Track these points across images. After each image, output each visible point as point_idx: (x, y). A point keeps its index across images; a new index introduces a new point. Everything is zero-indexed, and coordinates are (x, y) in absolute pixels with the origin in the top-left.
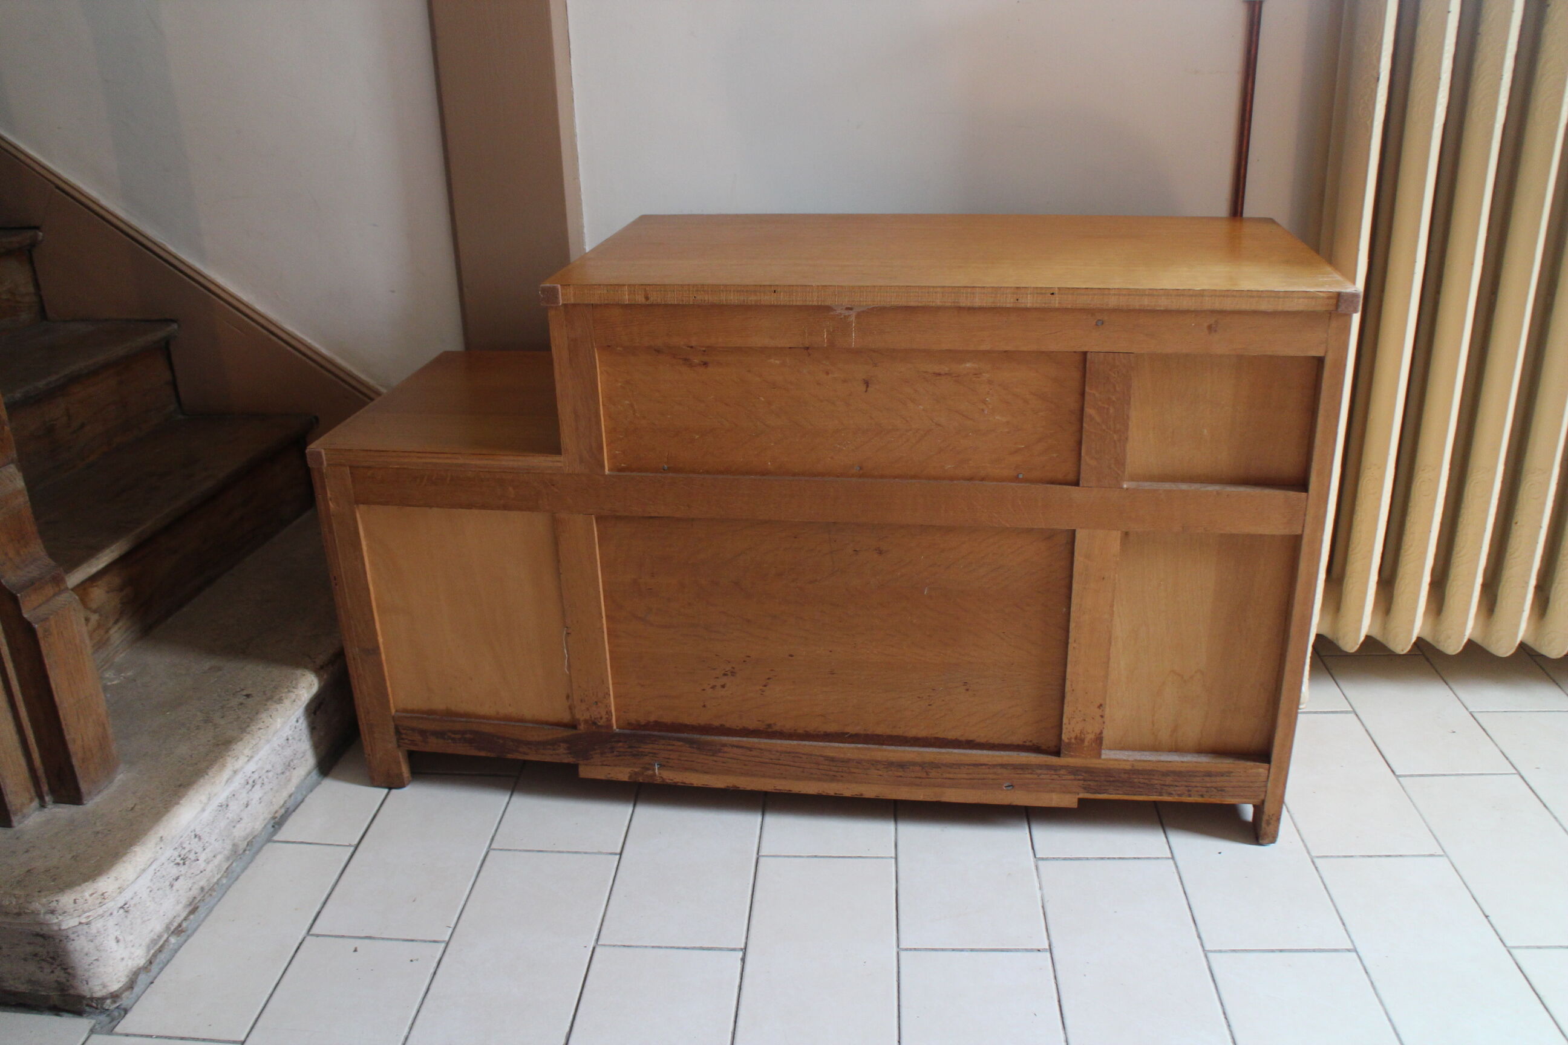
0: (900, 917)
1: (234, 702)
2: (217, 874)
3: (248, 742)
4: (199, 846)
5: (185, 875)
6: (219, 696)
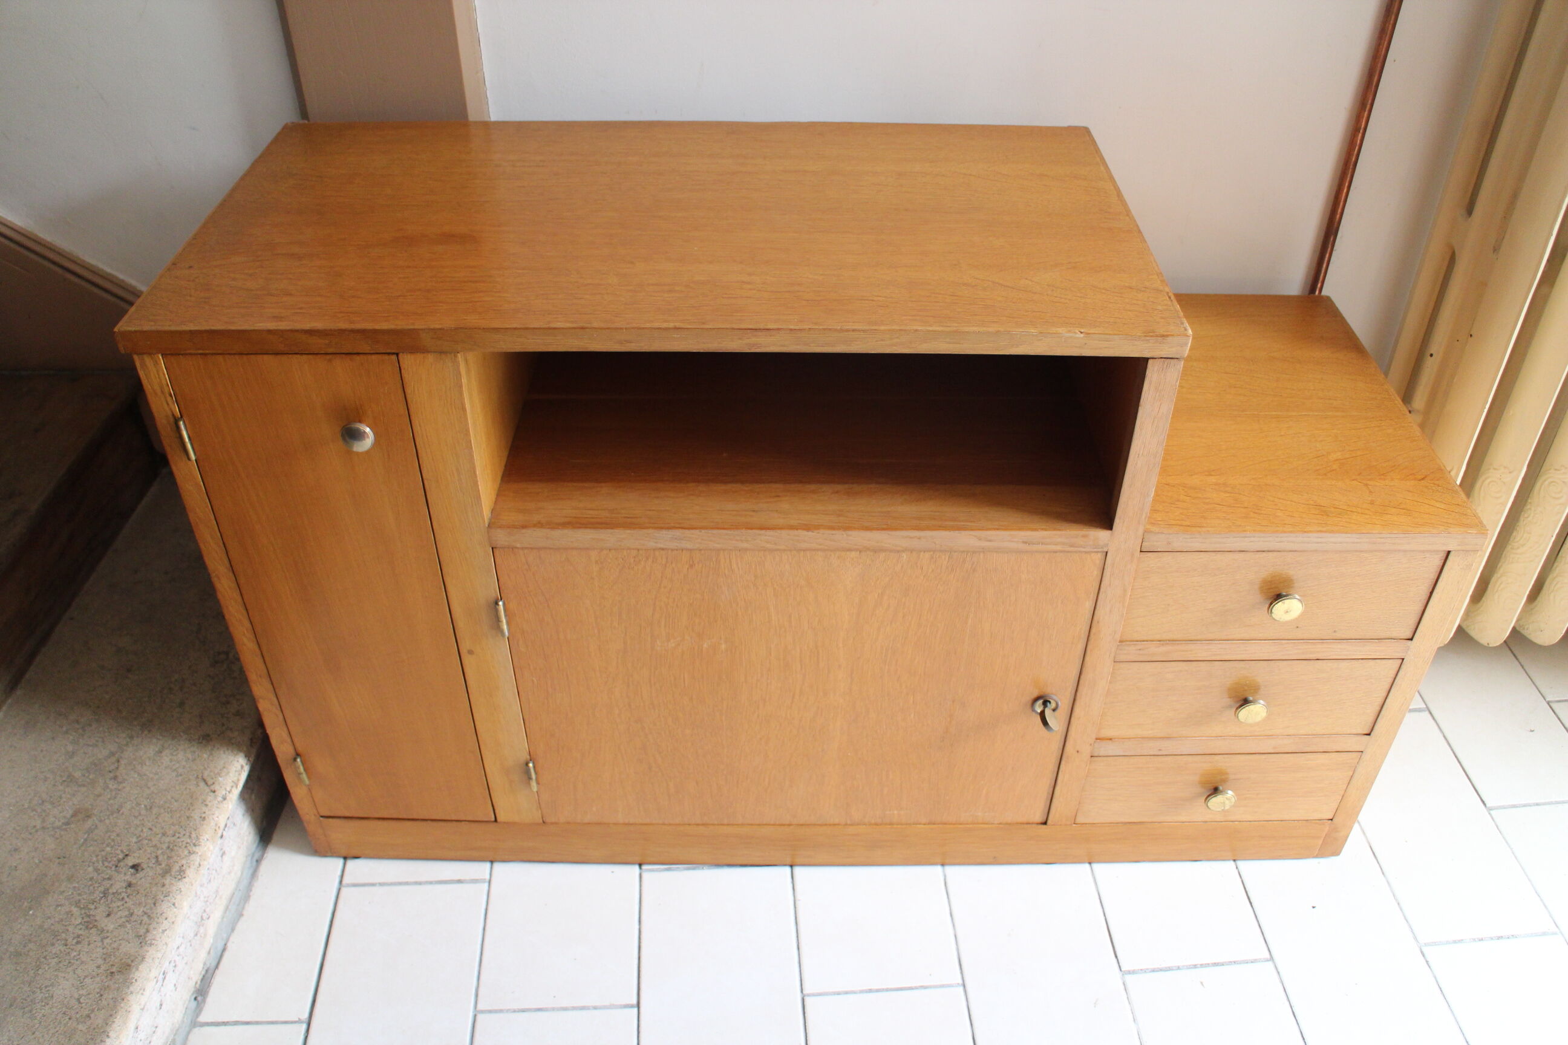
1: (119, 882)
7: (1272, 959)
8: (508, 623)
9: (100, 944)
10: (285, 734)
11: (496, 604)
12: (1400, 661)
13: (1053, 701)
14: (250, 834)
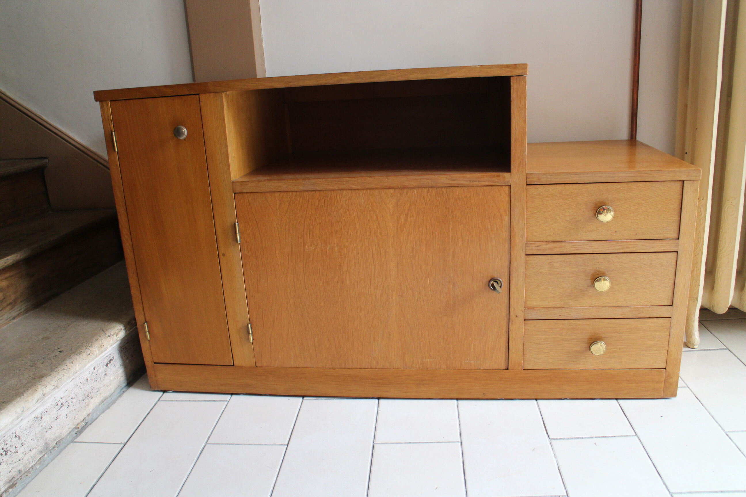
0: (467, 479)
1: (52, 355)
4: (18, 443)
5: (7, 462)
6: (44, 352)
7: (636, 435)
8: (240, 237)
11: (235, 224)
12: (676, 254)
13: (499, 282)
14: (122, 376)
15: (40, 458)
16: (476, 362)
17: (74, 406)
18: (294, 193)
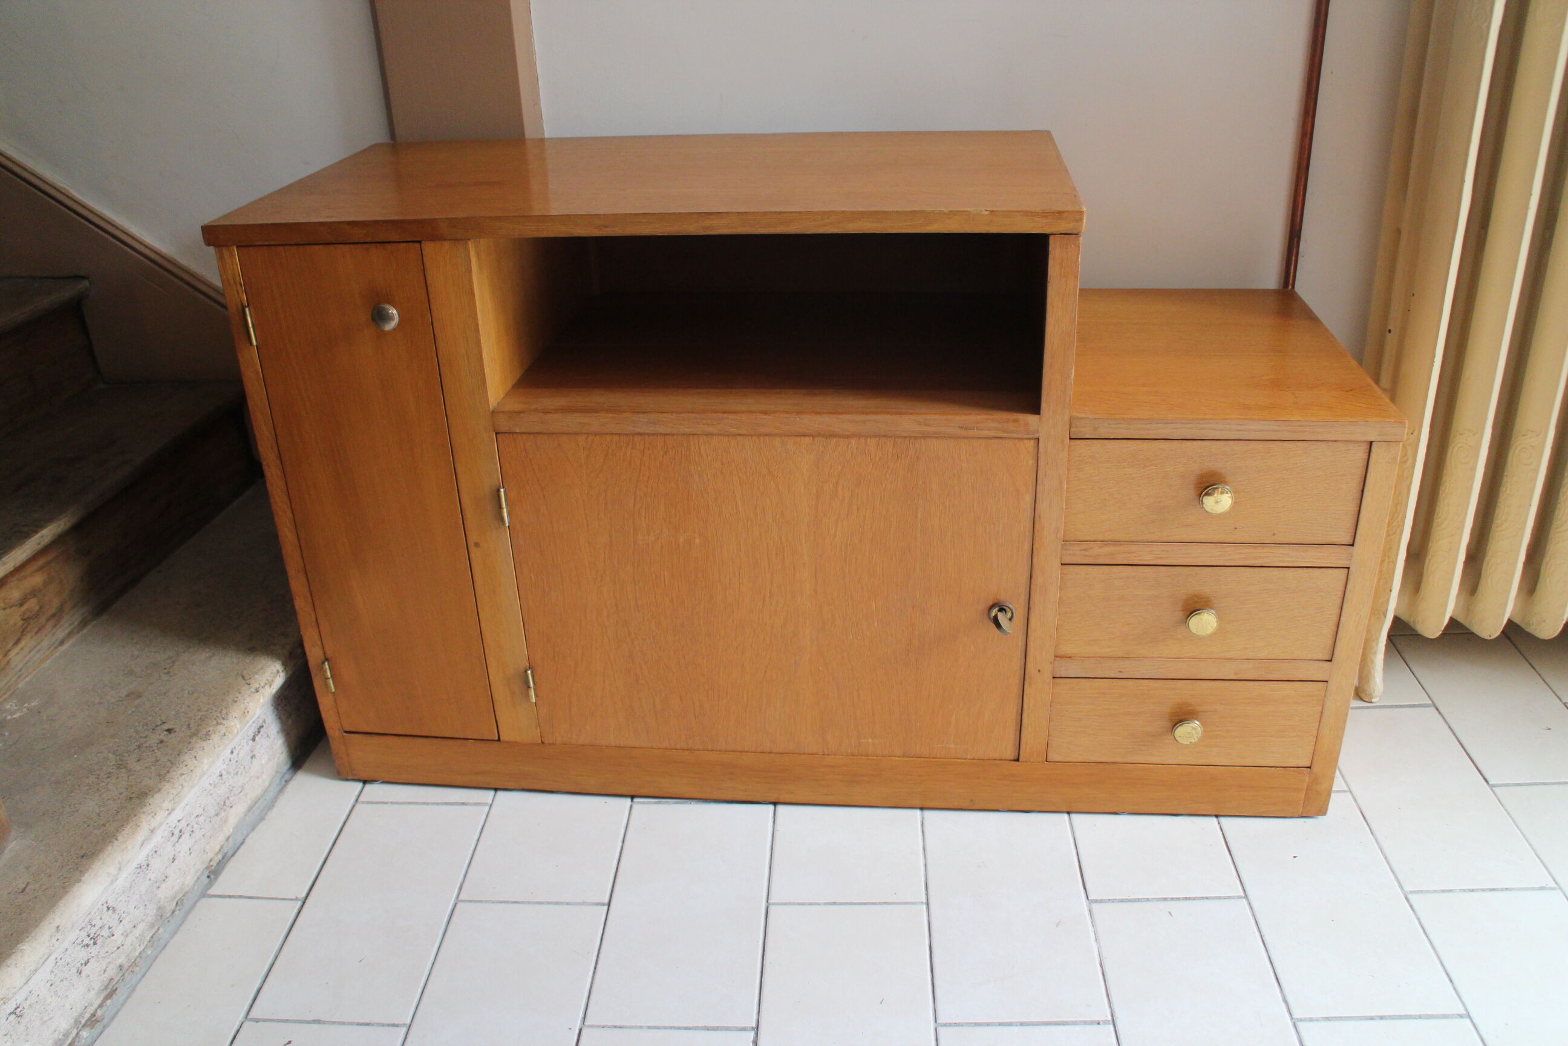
0: (937, 984)
1: (153, 740)
2: (140, 946)
3: (168, 793)
4: (114, 919)
5: (97, 956)
6: (137, 732)
7: (1246, 896)
8: (509, 514)
9: (126, 779)
10: (316, 637)
11: (498, 491)
12: (1346, 571)
13: (1008, 610)
14: (282, 753)
15: (152, 937)
16: (958, 746)
17: (201, 829)
18: (616, 438)
